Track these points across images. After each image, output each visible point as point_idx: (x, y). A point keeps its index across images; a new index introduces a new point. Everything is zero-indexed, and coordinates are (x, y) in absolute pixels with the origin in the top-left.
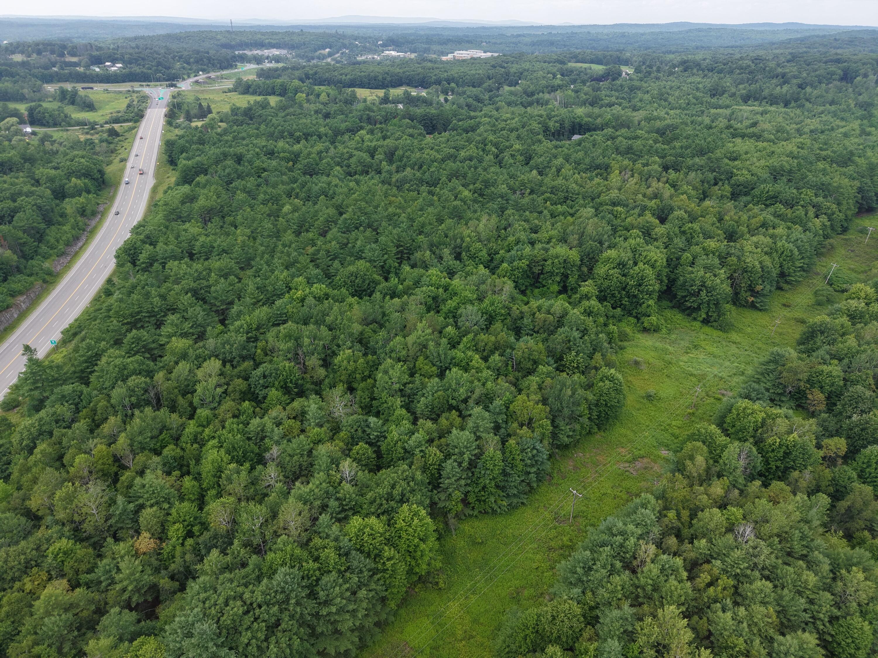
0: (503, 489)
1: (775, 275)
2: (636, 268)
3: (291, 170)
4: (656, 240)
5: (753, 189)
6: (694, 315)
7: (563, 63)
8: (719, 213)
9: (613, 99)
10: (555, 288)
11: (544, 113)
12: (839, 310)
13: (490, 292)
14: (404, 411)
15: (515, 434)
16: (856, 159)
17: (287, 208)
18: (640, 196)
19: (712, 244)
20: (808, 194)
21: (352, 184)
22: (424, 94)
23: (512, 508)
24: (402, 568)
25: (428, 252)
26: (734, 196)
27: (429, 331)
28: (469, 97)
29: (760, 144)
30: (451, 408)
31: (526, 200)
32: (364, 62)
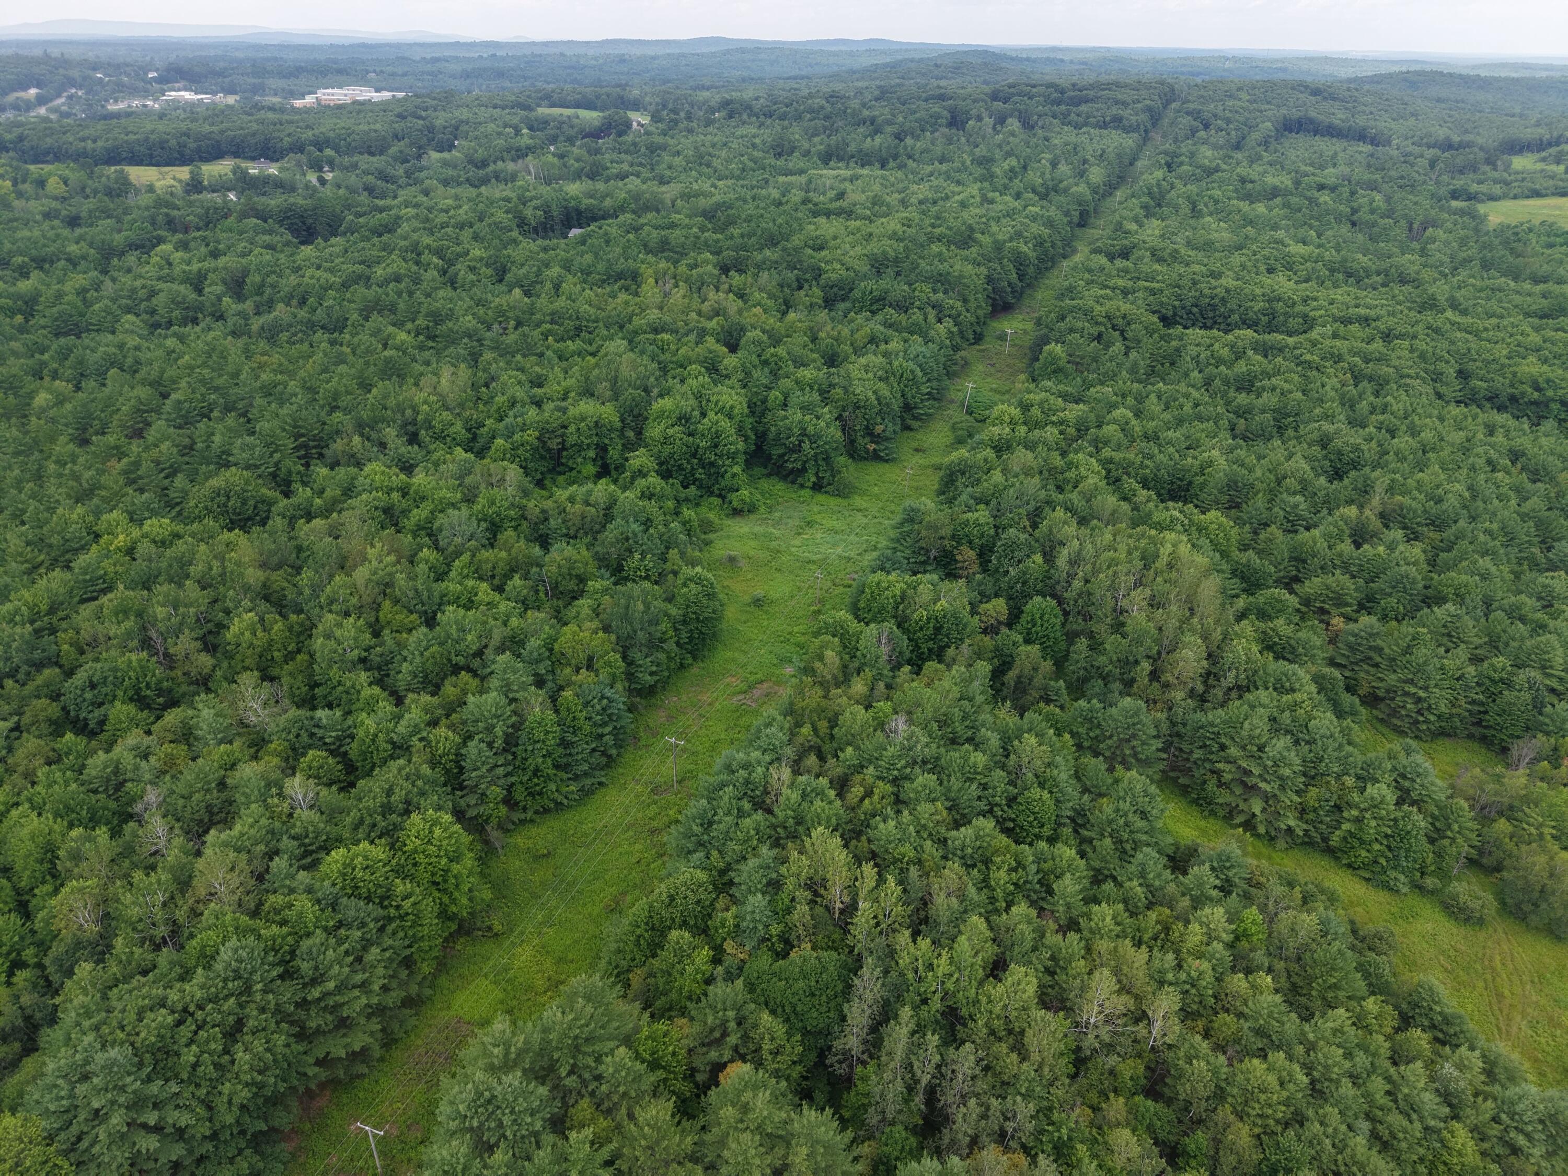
0: (565, 768)
1: (896, 407)
2: (706, 420)
3: (22, 330)
4: (728, 377)
5: (851, 290)
6: (800, 480)
7: (528, 108)
8: (811, 329)
9: (625, 167)
10: (590, 469)
11: (513, 195)
12: (981, 442)
13: (483, 486)
14: (376, 690)
15: (570, 683)
16: (979, 236)
17: (42, 399)
18: (693, 315)
19: (807, 374)
20: (924, 290)
21: (171, 342)
22: (273, 170)
23: (586, 793)
24: (429, 908)
25: (357, 439)
26: (829, 303)
27: (391, 558)
28: (366, 173)
29: (853, 224)
30: (456, 670)
31: (512, 338)
32: (128, 114)
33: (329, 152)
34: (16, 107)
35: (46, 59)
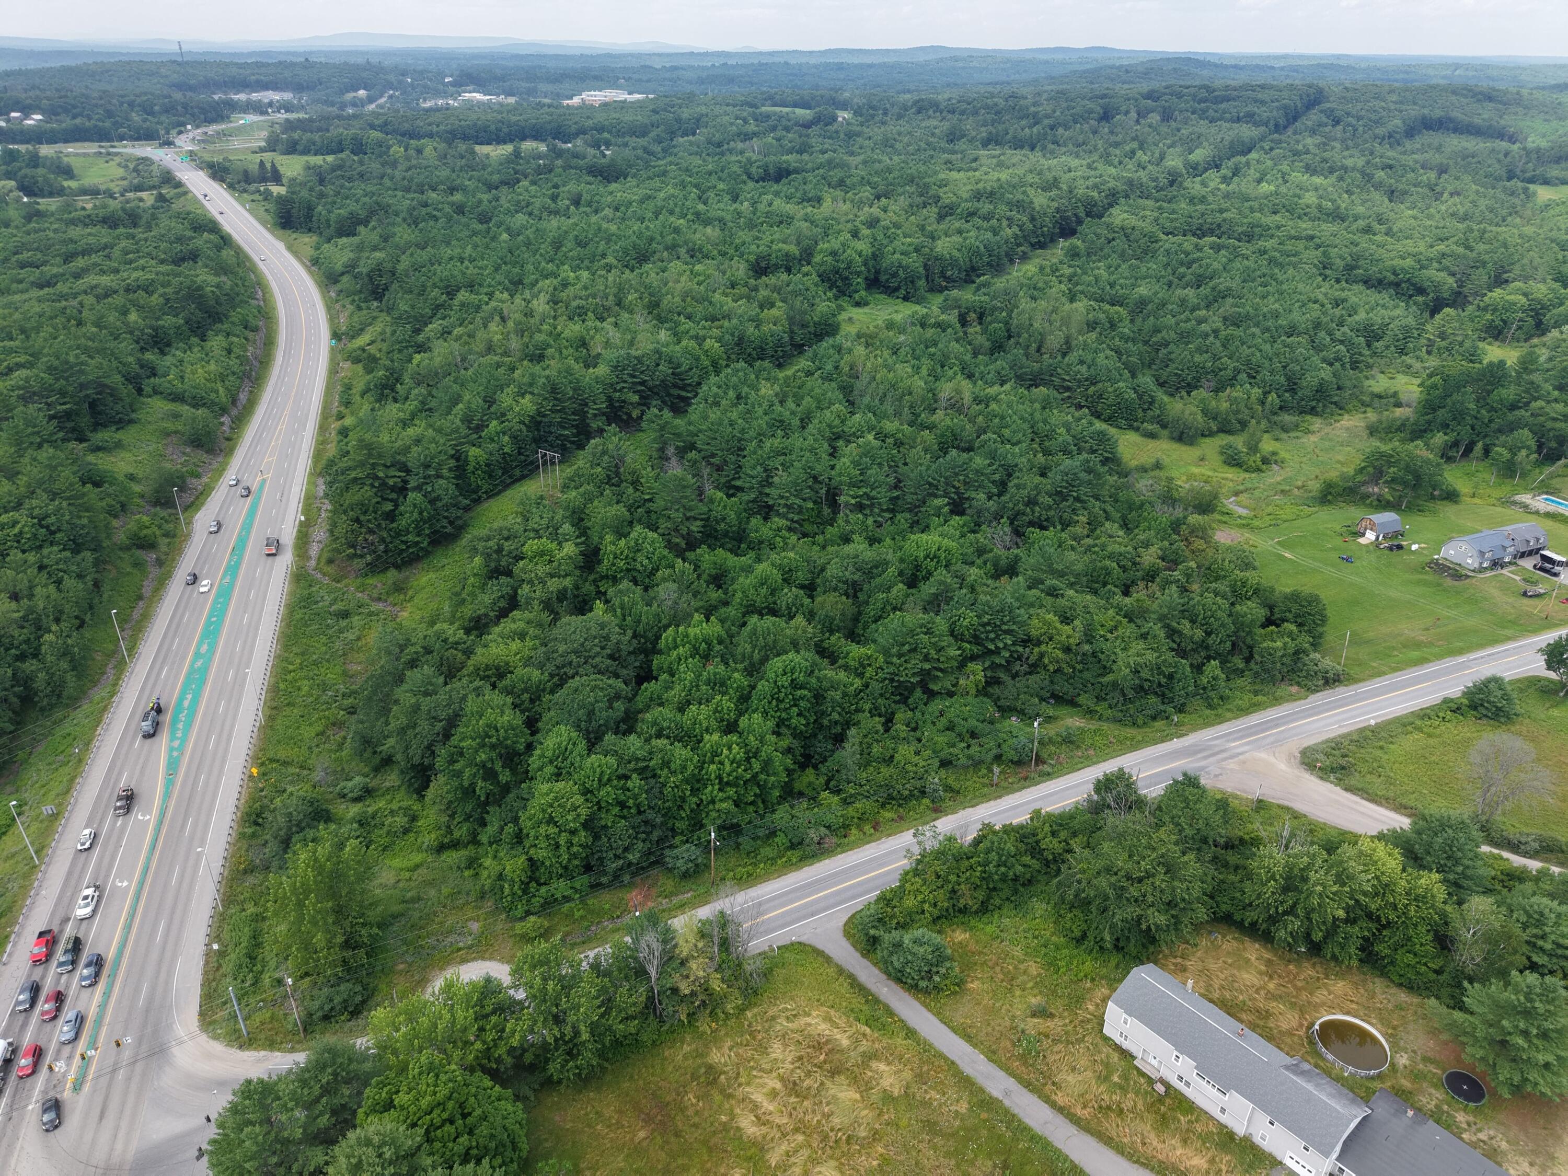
1: (964, 265)
2: (846, 255)
4: (863, 238)
5: (957, 209)
6: (895, 293)
7: (754, 106)
9: (826, 146)
11: (743, 160)
18: (851, 216)
26: (941, 217)
33: (606, 135)
34: (354, 105)
35: (368, 66)
